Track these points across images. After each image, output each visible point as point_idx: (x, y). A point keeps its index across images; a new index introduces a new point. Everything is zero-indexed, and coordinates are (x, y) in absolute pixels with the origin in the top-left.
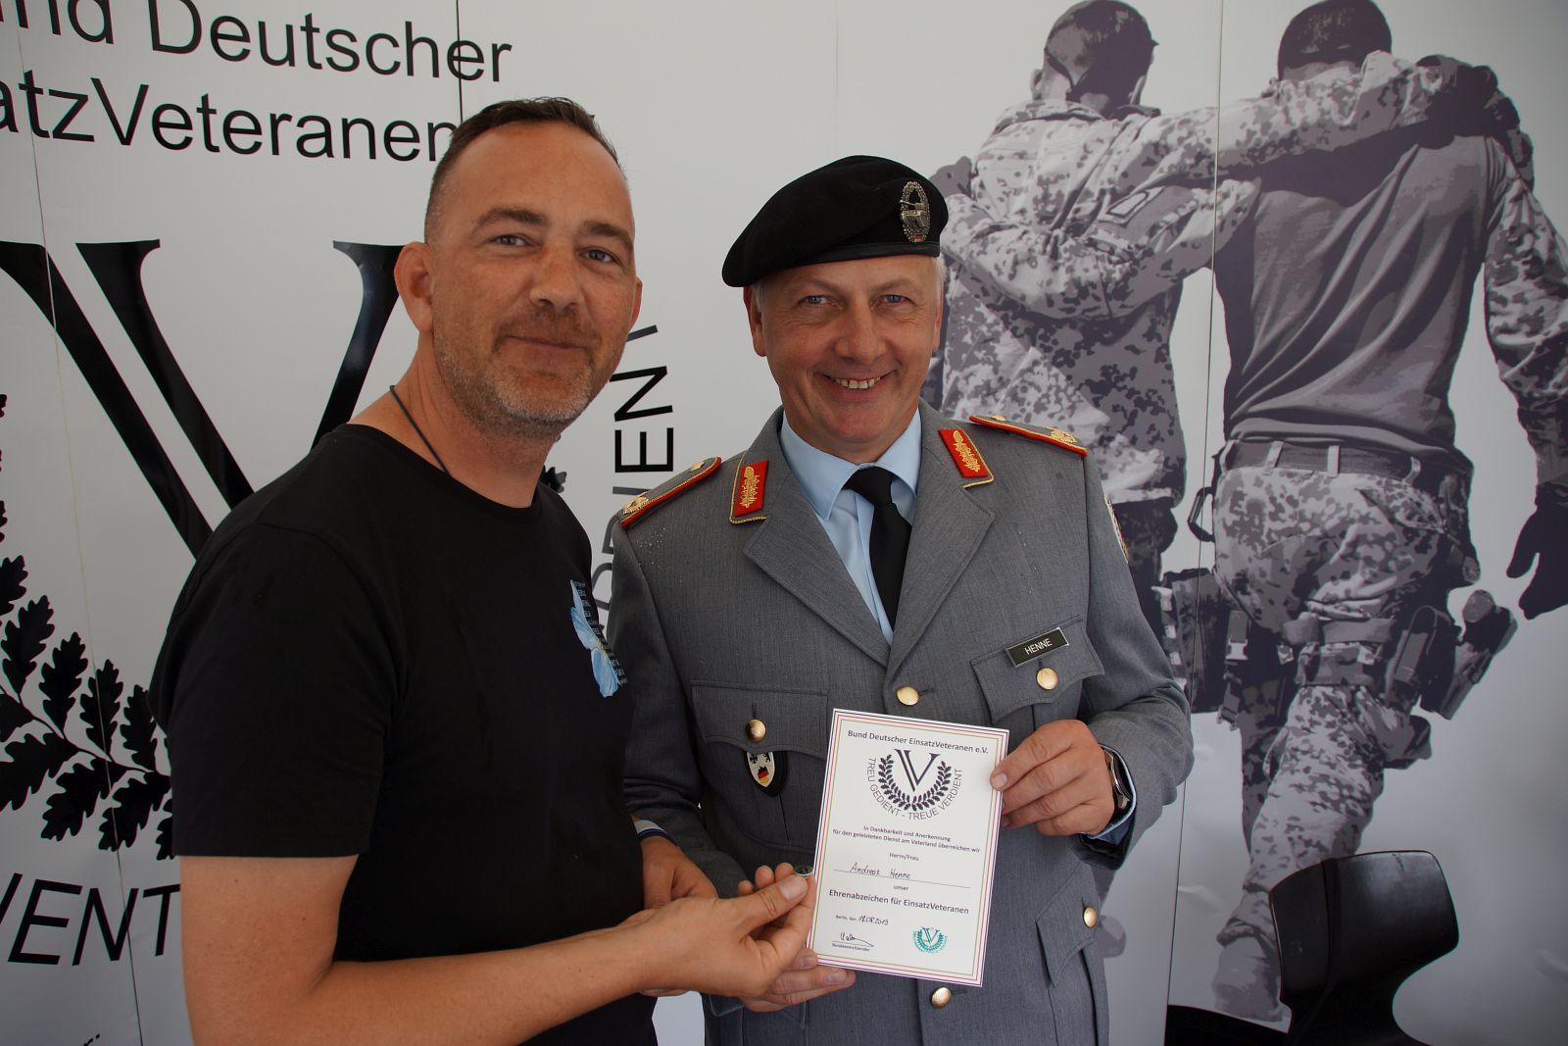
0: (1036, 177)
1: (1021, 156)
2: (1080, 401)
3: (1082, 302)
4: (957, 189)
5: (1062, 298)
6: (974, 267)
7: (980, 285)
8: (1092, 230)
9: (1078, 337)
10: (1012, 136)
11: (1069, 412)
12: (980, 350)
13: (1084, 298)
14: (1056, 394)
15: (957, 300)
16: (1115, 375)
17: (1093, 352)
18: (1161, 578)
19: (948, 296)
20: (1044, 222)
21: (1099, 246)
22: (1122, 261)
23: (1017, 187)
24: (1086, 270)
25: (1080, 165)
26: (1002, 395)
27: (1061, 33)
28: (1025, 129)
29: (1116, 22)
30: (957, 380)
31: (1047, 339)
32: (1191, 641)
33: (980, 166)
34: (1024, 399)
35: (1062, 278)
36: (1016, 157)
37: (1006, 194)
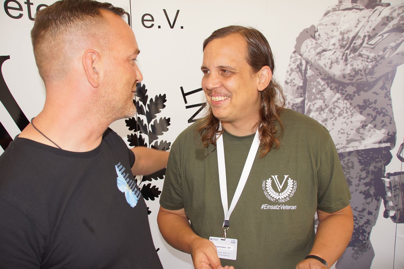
0: (339, 32)
1: (334, 24)
2: (355, 112)
3: (356, 76)
4: (310, 36)
5: (349, 75)
6: (316, 65)
7: (318, 71)
8: (361, 50)
9: (354, 89)
10: (331, 16)
11: (351, 116)
12: (318, 94)
13: (357, 75)
14: (346, 110)
15: (310, 77)
16: (368, 103)
17: (360, 95)
18: (385, 175)
19: (307, 75)
20: (342, 48)
21: (363, 56)
22: (372, 61)
23: (332, 36)
24: (358, 65)
25: (356, 27)
26: (326, 110)
28: (335, 14)
30: (310, 105)
31: (343, 90)
32: (397, 198)
33: (318, 28)
34: (334, 112)
35: (349, 68)
36: (332, 24)
37: (328, 38)
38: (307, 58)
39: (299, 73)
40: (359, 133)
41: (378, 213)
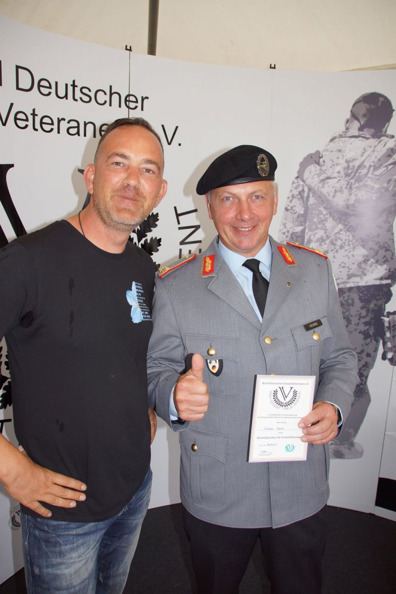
0: (345, 159)
1: (340, 151)
2: (357, 245)
4: (315, 162)
5: (352, 206)
6: (319, 193)
7: (321, 199)
8: (366, 180)
9: (358, 221)
10: (336, 143)
11: (353, 249)
12: (320, 224)
14: (348, 242)
15: (312, 205)
16: (371, 236)
17: (363, 227)
18: (385, 314)
19: (309, 203)
20: (347, 177)
21: (368, 187)
22: (376, 192)
23: (338, 163)
24: (362, 196)
25: (362, 156)
26: (328, 242)
27: (357, 105)
28: (342, 141)
29: (379, 101)
30: (311, 235)
31: (346, 221)
33: (324, 154)
34: (336, 244)
35: (353, 198)
36: (338, 151)
37: (333, 165)
38: (310, 185)
39: (301, 200)
40: (360, 268)
41: (376, 355)
